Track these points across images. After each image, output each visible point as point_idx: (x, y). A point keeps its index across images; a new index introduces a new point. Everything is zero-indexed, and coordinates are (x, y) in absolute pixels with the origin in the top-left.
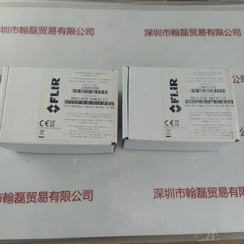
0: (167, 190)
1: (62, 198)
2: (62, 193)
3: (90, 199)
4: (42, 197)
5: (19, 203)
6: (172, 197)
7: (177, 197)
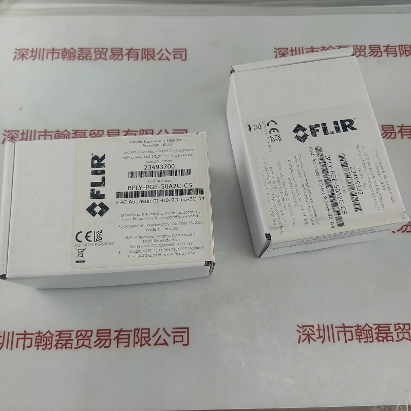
0: (321, 327)
1: (137, 340)
2: (137, 331)
3: (185, 342)
4: (101, 338)
5: (62, 348)
6: (329, 341)
7: (339, 340)
